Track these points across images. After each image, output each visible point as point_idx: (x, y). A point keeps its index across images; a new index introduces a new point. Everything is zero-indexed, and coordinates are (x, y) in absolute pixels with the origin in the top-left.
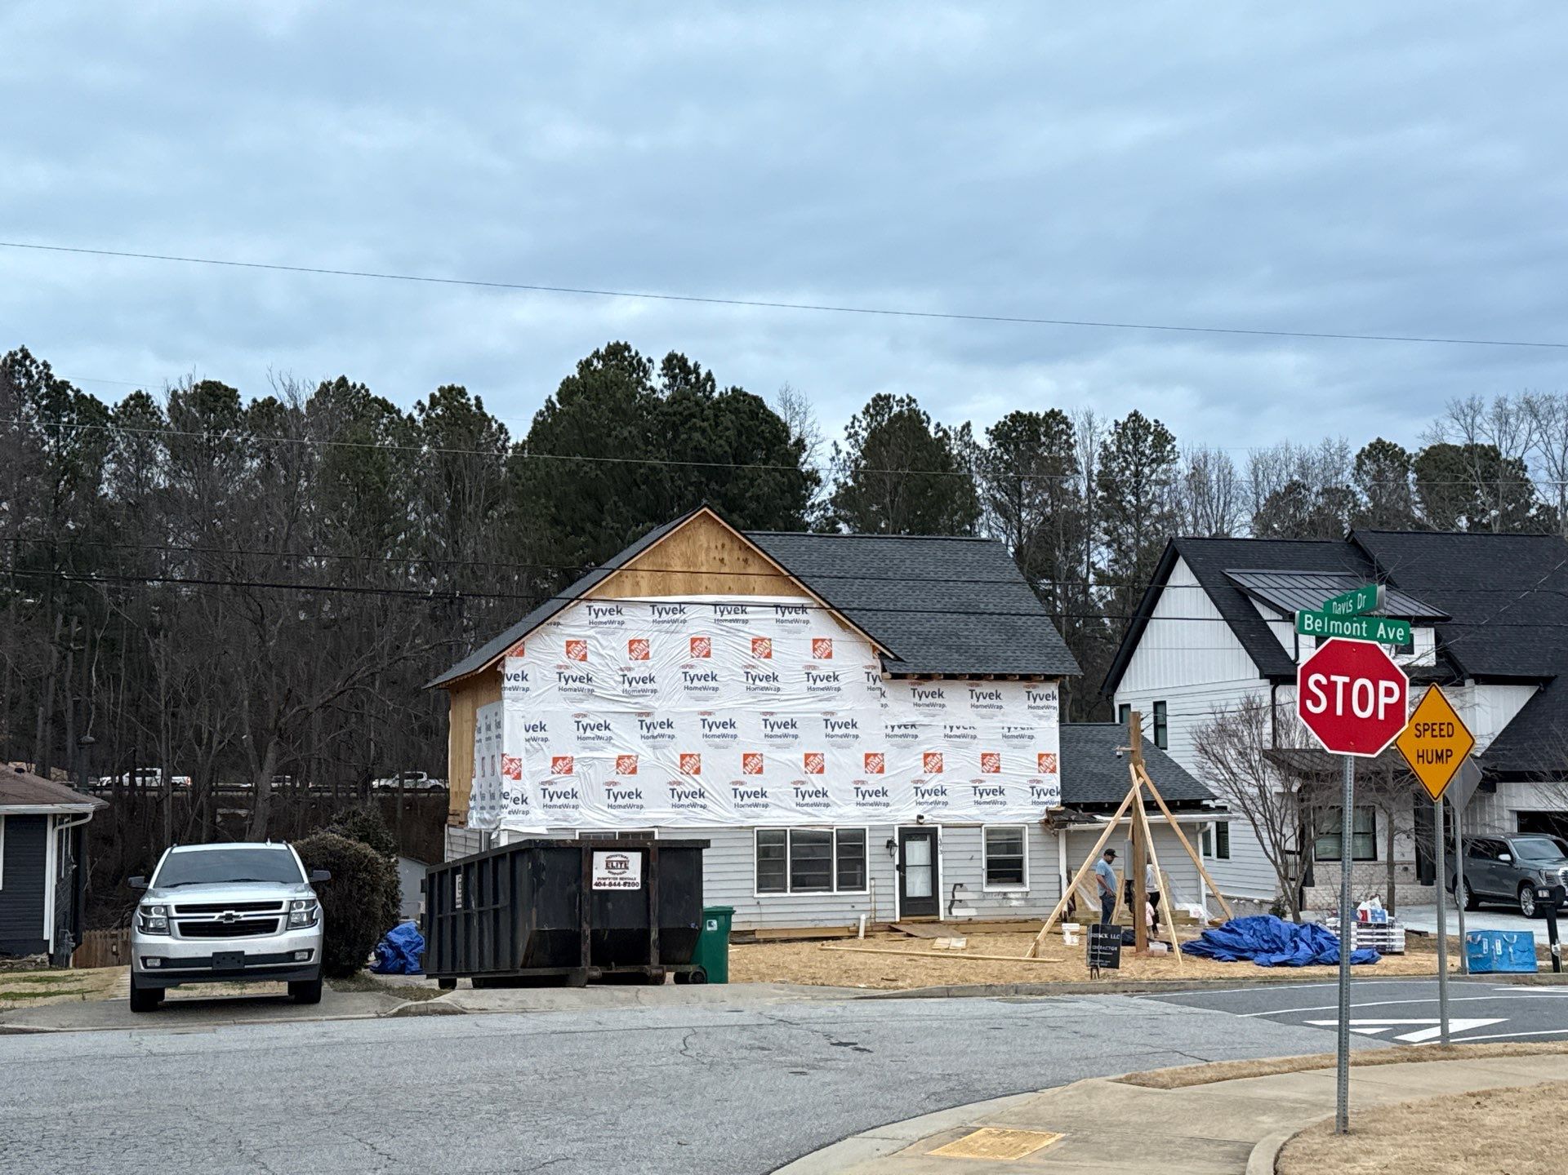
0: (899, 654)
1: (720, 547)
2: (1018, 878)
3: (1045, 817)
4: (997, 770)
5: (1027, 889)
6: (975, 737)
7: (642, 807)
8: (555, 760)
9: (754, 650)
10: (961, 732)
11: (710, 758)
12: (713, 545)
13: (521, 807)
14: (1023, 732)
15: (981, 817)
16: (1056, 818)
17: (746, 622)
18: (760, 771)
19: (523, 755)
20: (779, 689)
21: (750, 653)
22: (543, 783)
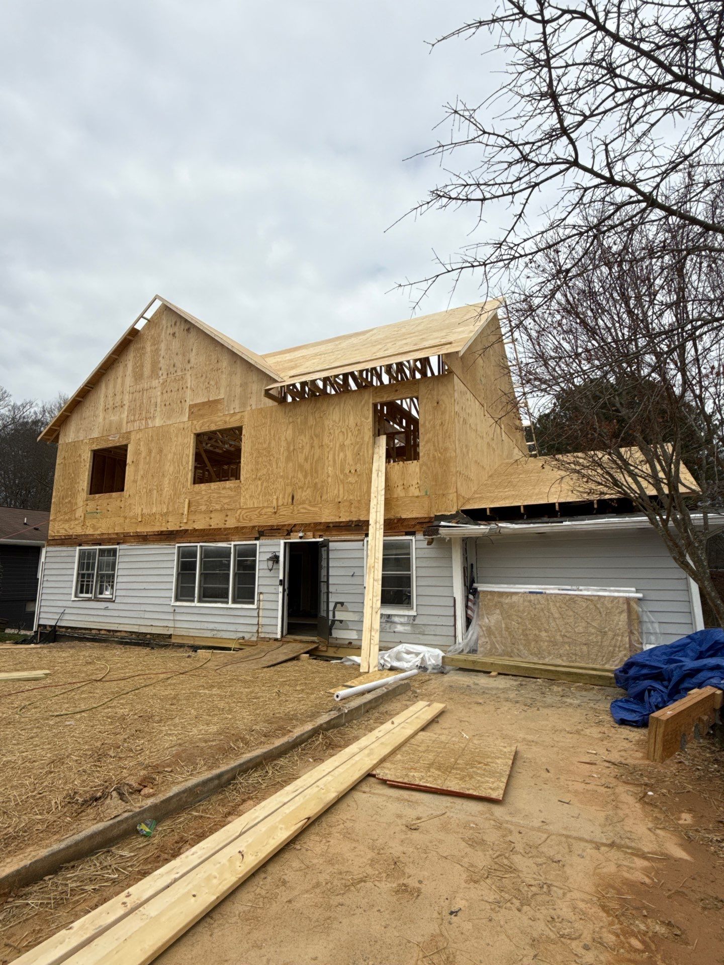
2: (407, 599)
5: (413, 613)
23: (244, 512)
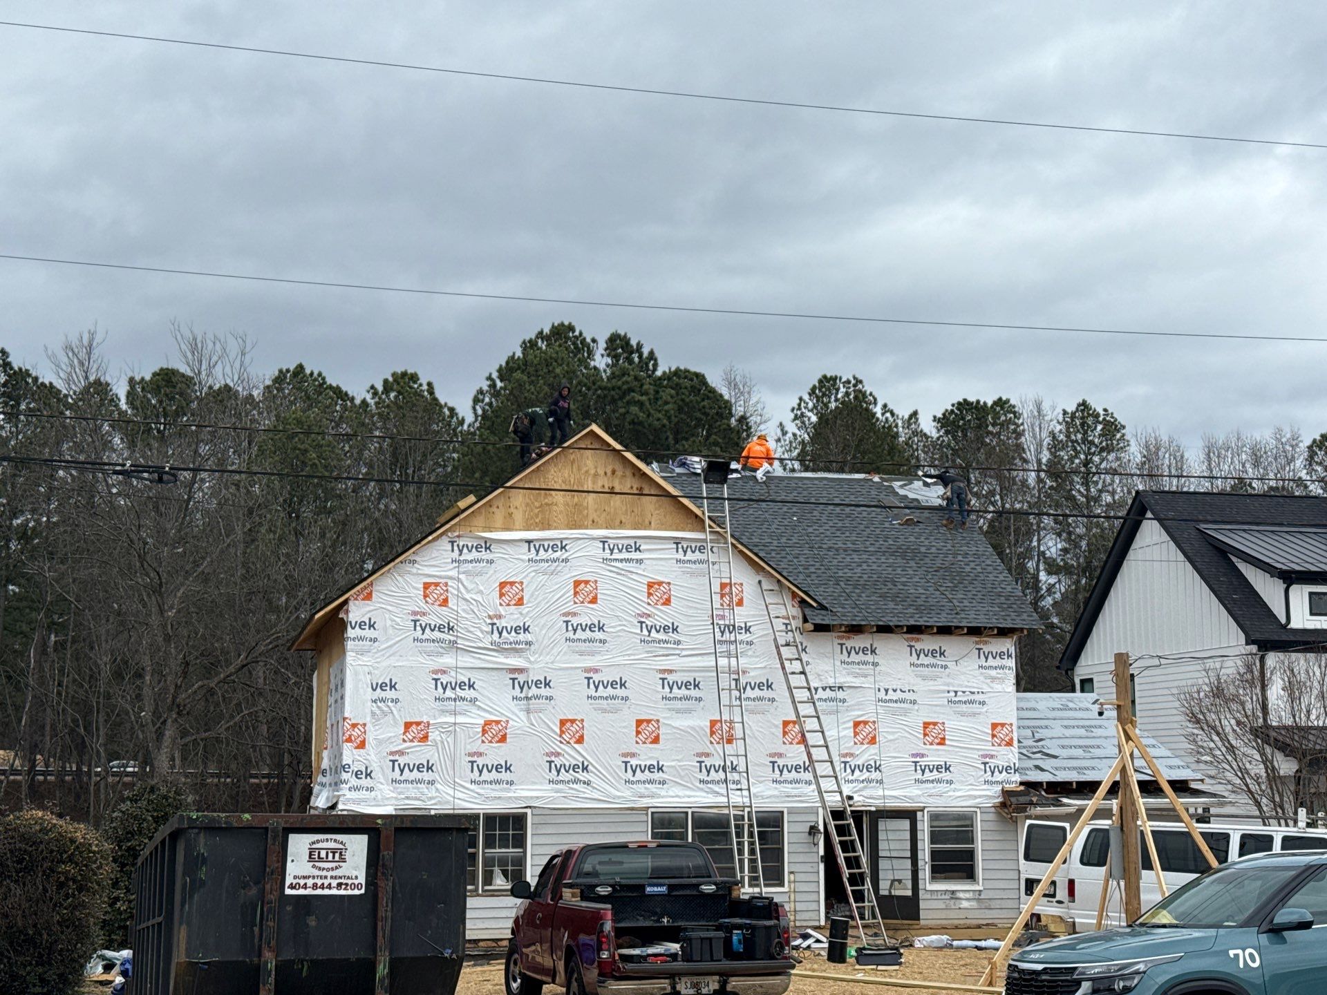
0: (824, 602)
1: (609, 473)
2: (968, 873)
3: (1000, 800)
4: (942, 742)
5: (980, 888)
6: (914, 702)
7: (512, 783)
8: (408, 725)
9: (650, 594)
10: (899, 695)
11: (595, 723)
12: (601, 472)
13: (365, 782)
14: (972, 697)
15: (923, 799)
16: (1013, 800)
17: (640, 561)
18: (656, 740)
19: (368, 719)
20: (679, 643)
21: (646, 600)
22: (392, 753)
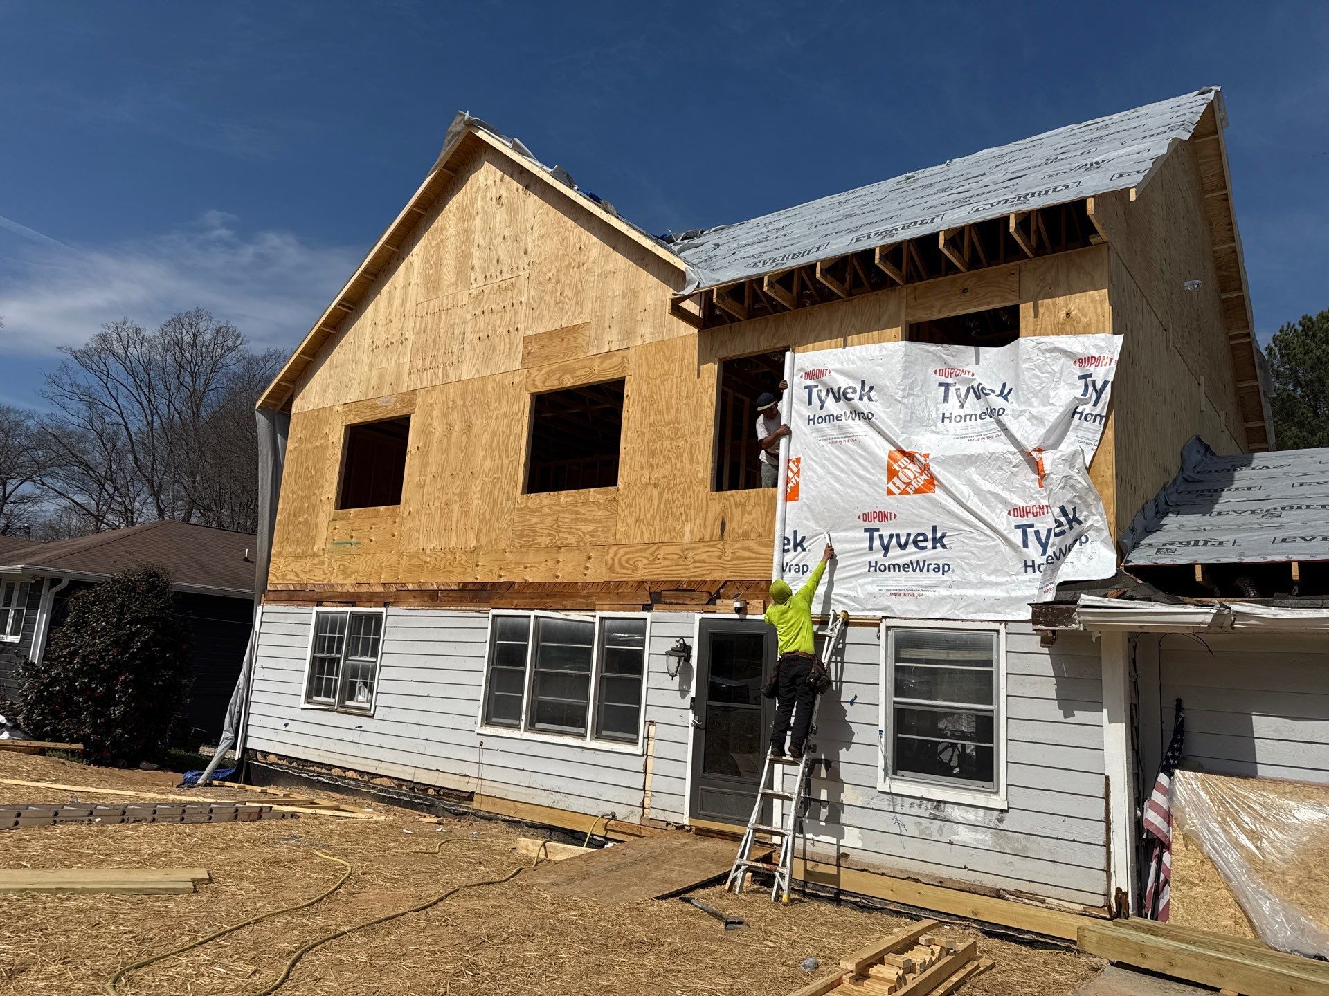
1: (498, 181)
12: (491, 183)
23: (621, 552)
